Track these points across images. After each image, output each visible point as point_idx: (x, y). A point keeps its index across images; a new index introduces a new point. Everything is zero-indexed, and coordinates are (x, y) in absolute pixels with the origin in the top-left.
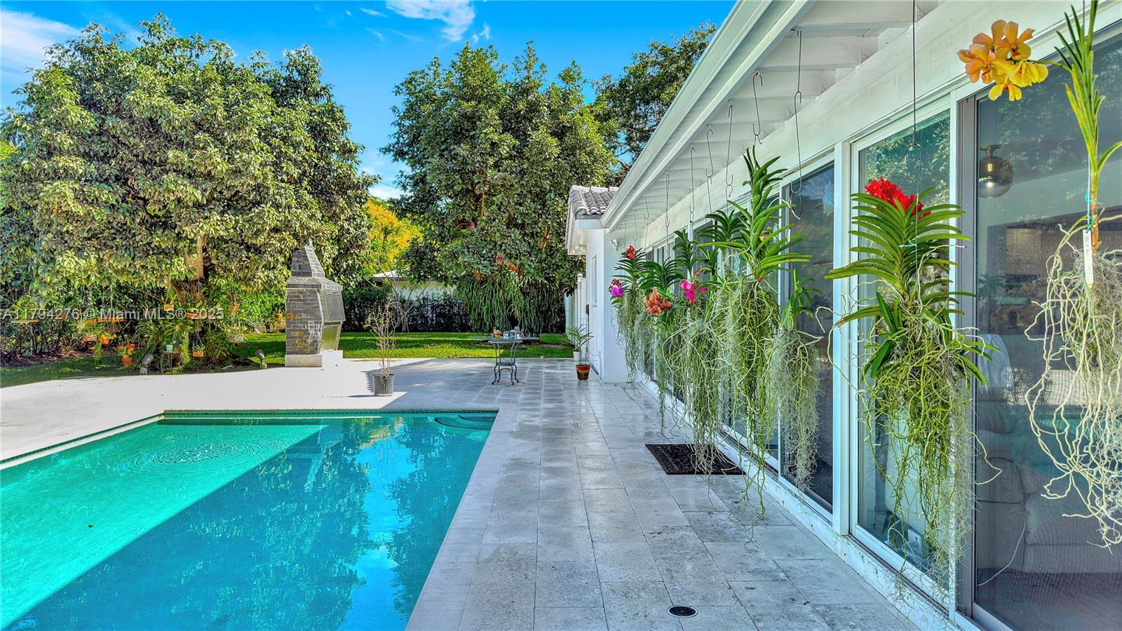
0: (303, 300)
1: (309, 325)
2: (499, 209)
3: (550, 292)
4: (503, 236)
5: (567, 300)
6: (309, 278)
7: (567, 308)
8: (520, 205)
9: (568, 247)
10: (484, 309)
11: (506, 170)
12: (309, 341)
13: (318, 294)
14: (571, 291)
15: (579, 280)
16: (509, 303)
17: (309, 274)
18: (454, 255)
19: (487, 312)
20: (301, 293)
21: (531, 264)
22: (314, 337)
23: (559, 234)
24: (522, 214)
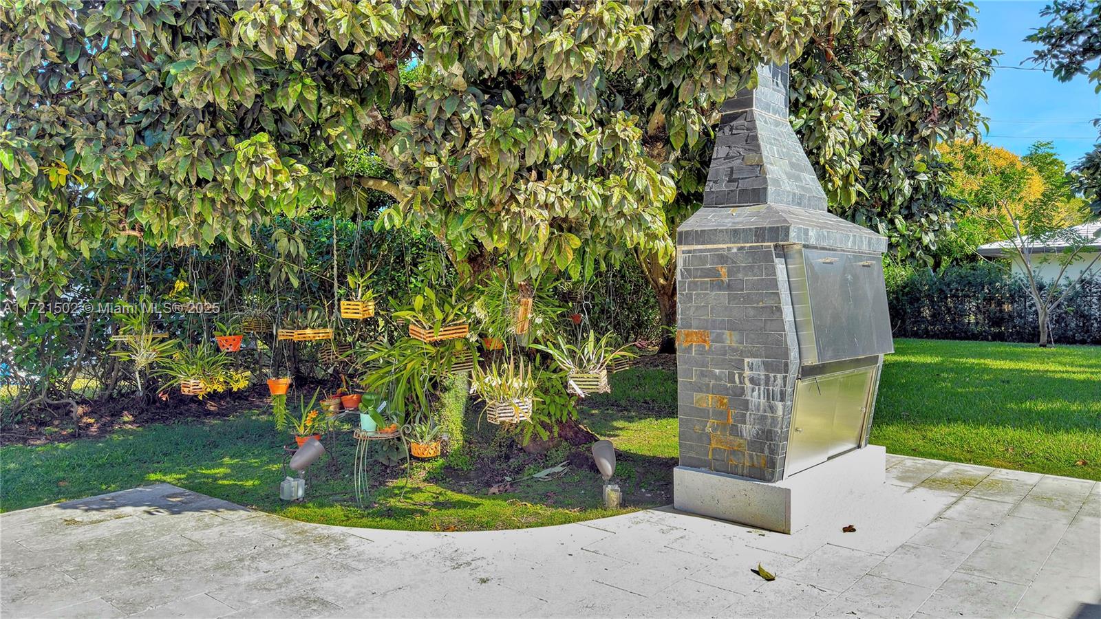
0: (729, 287)
1: (747, 373)
6: (755, 208)
12: (749, 429)
13: (780, 265)
17: (757, 195)
20: (722, 259)
22: (763, 418)
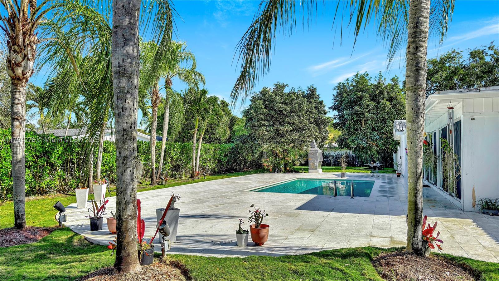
1: (315, 162)
2: (369, 125)
3: (388, 153)
4: (371, 134)
5: (394, 155)
7: (394, 158)
8: (377, 123)
9: (394, 138)
10: (364, 158)
11: (372, 113)
13: (317, 153)
14: (395, 152)
15: (398, 148)
16: (372, 156)
18: (353, 141)
19: (365, 159)
21: (381, 142)
22: (316, 165)
23: (390, 133)
24: (377, 126)
